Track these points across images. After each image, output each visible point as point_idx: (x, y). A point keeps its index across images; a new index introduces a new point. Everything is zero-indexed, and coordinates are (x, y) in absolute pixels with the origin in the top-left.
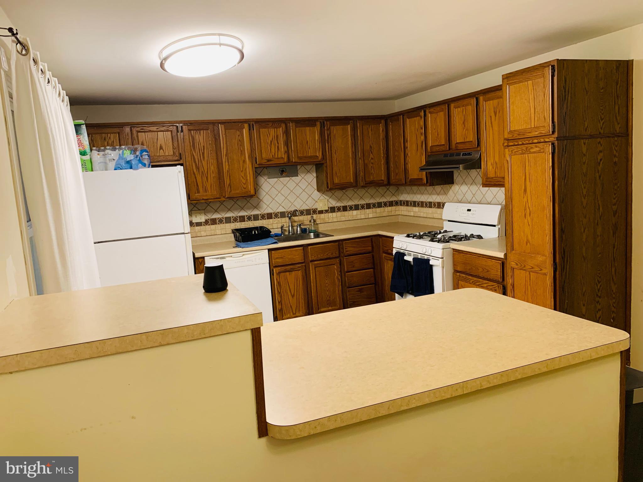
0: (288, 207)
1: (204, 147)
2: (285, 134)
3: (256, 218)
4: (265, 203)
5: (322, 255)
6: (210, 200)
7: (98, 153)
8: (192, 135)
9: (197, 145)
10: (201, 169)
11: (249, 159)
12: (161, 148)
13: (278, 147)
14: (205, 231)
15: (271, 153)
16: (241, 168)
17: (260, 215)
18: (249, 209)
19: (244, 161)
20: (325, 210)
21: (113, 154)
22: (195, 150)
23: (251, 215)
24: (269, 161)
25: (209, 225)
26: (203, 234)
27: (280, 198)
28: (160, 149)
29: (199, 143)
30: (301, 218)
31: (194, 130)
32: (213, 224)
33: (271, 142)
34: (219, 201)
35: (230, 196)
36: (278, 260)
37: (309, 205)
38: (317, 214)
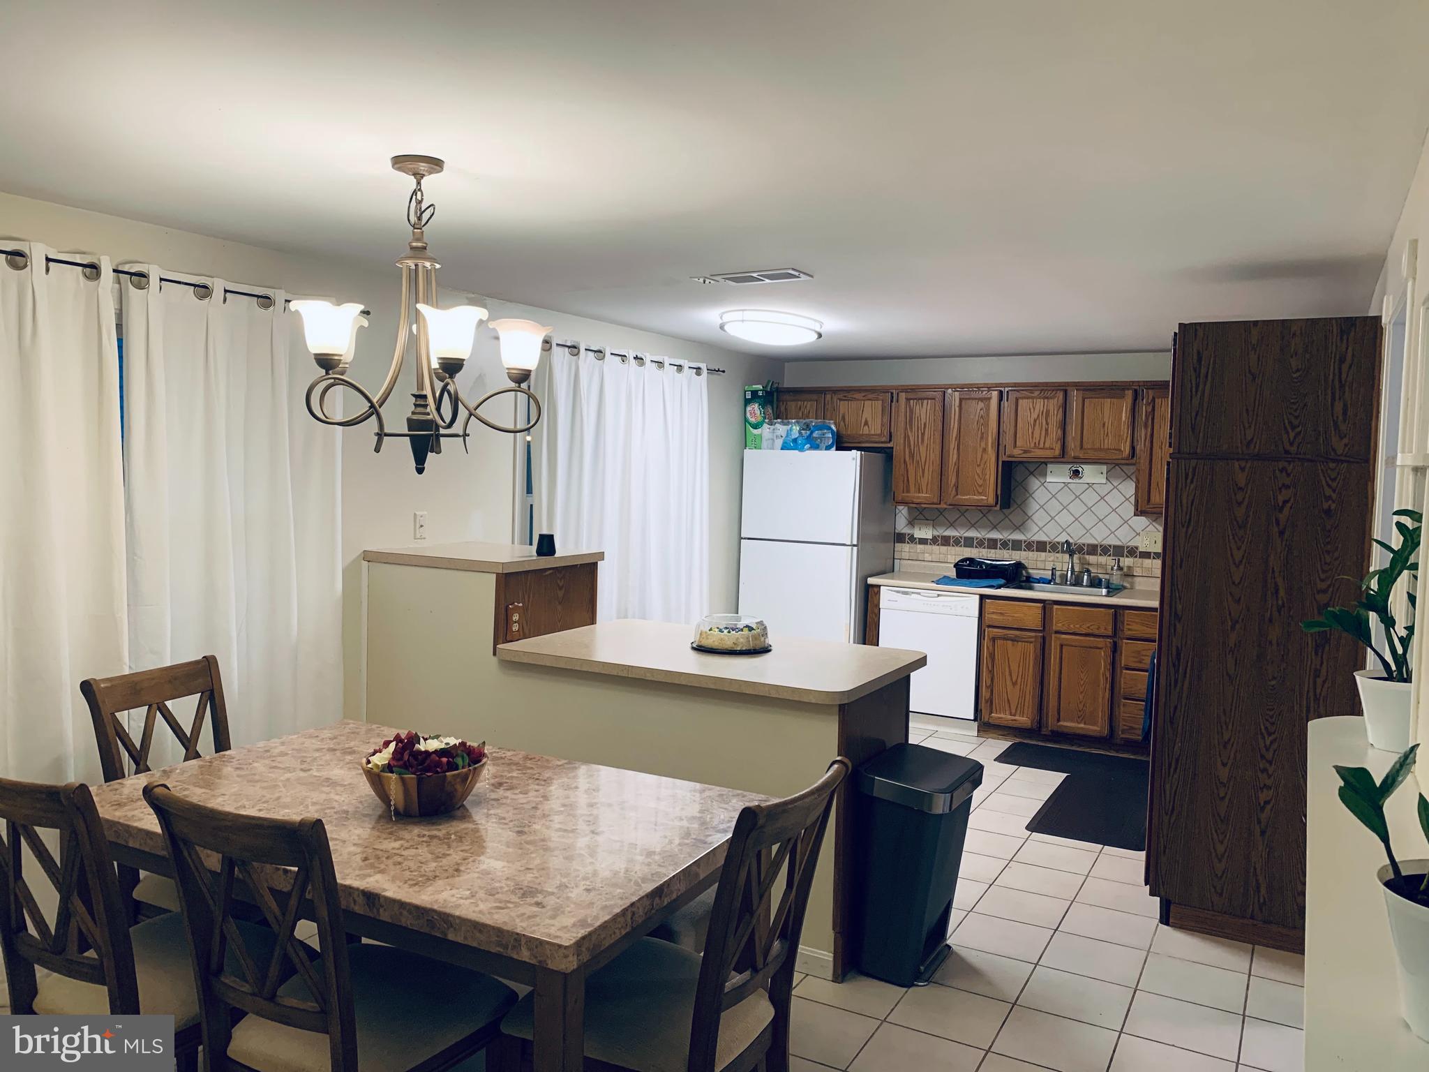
0: (1077, 536)
1: (925, 424)
2: (1061, 409)
3: (1016, 545)
4: (1035, 523)
5: (1078, 626)
6: (923, 506)
7: (769, 426)
8: (910, 406)
9: (915, 423)
10: (916, 458)
11: (992, 447)
12: (866, 423)
13: (1047, 430)
14: (931, 554)
15: (1032, 438)
16: (979, 460)
17: (1025, 542)
18: (1006, 528)
19: (985, 450)
20: (1154, 553)
21: (781, 429)
22: (912, 428)
23: (1009, 541)
24: (1025, 452)
25: (938, 545)
26: (927, 557)
27: (1064, 519)
28: (864, 425)
29: (919, 419)
30: (1102, 559)
31: (914, 399)
32: (945, 545)
33: (1035, 421)
34: (937, 508)
35: (954, 503)
36: (994, 616)
37: (1123, 537)
38: (1136, 557)
